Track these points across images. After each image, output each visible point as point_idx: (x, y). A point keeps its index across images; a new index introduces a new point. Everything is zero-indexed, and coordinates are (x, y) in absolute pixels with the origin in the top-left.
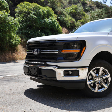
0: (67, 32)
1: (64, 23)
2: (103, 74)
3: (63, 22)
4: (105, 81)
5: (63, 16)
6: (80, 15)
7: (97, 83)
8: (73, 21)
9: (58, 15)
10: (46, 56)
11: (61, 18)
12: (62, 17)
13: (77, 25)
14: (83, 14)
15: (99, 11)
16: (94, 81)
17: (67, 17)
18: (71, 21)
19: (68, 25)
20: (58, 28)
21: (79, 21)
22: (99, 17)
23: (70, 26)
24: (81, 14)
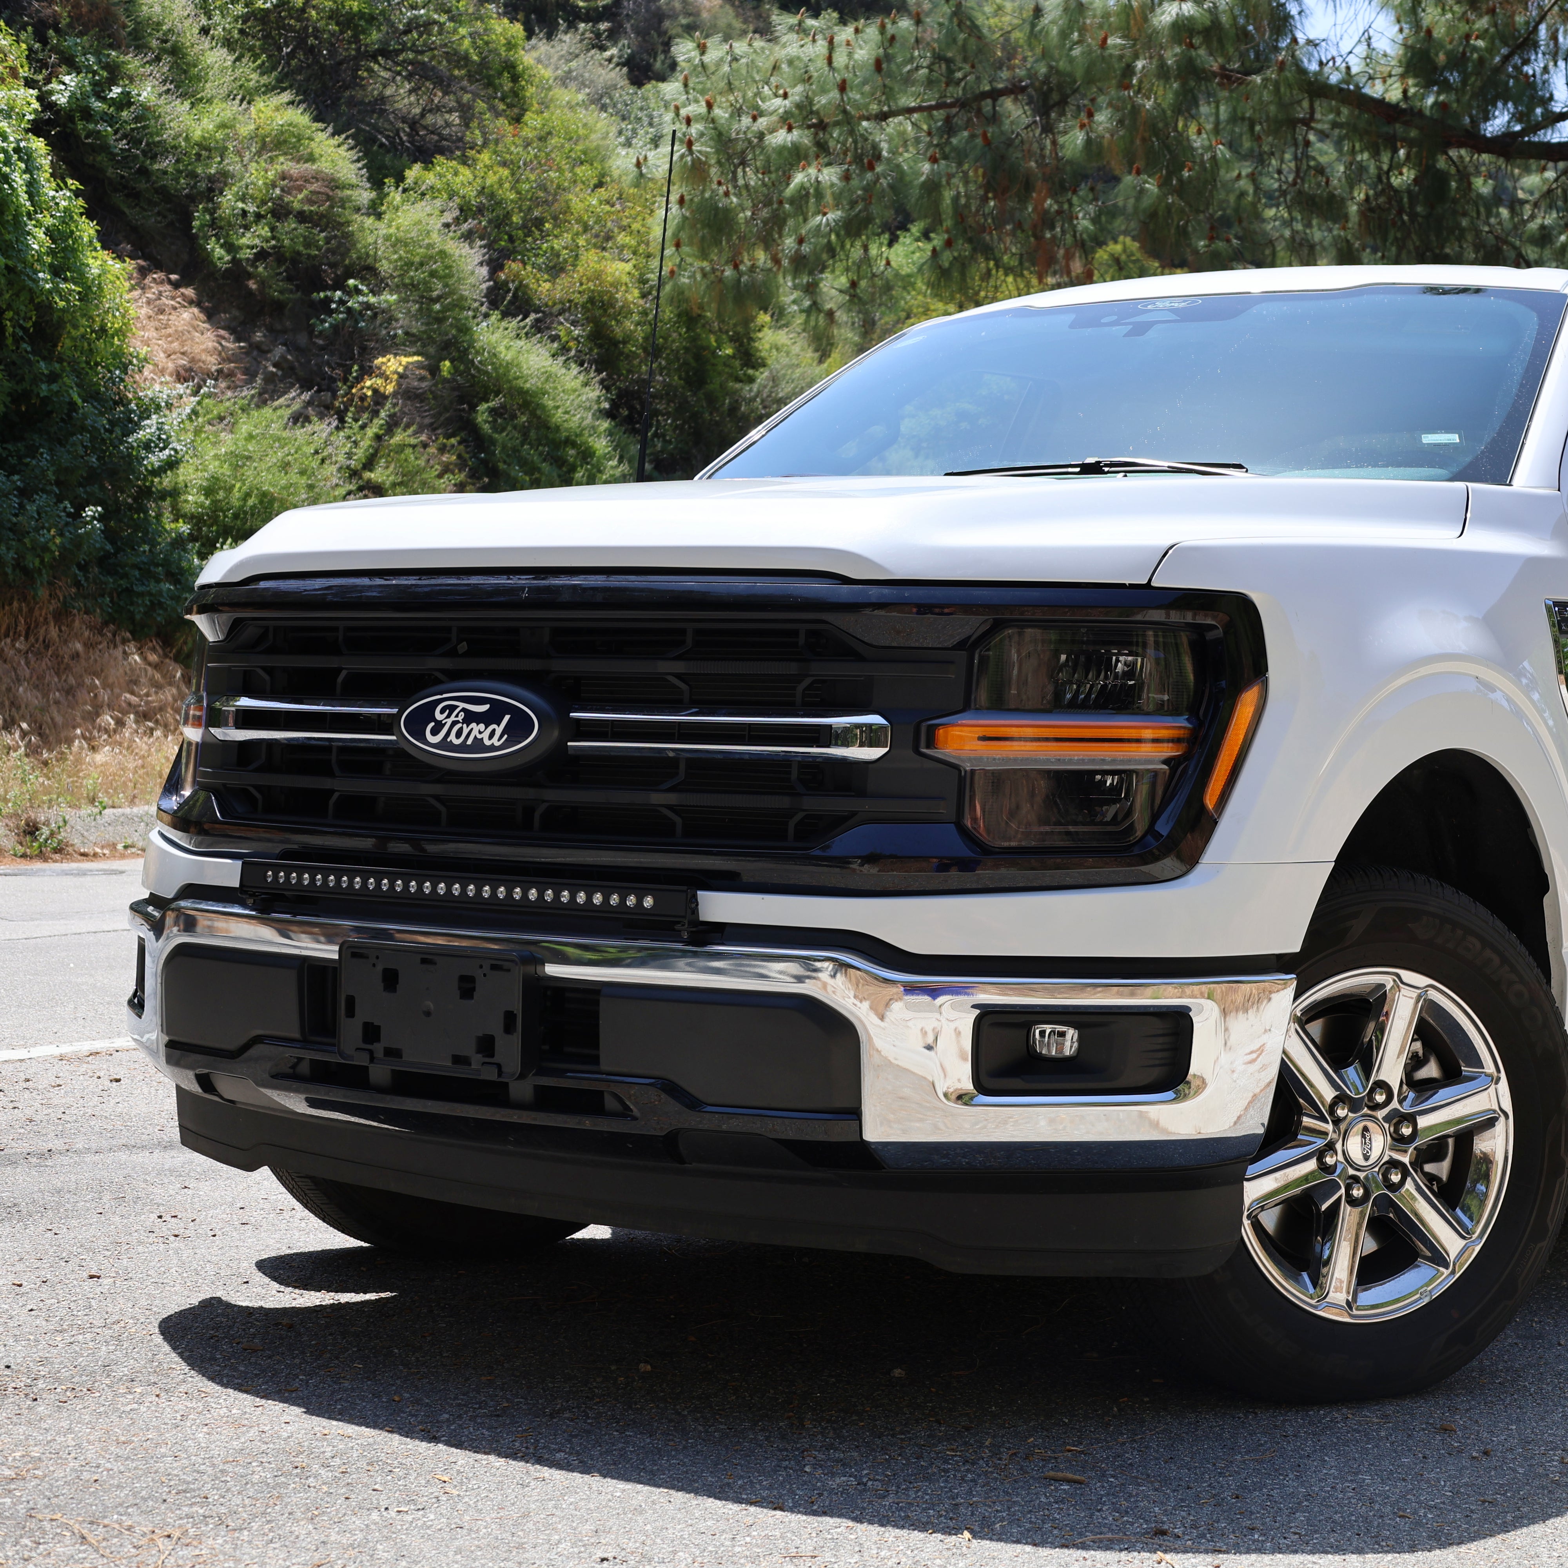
0: (212, 363)
1: (163, 191)
2: (1423, 1074)
3: (144, 172)
4: (1442, 1169)
5: (132, 62)
6: (444, 84)
7: (1353, 1202)
8: (323, 166)
9: (43, 40)
10: (657, 798)
11: (99, 90)
12: (114, 74)
13: (397, 243)
14: (484, 63)
15: (840, 59)
16: (1311, 1165)
17: (208, 89)
18: (285, 164)
19: (216, 225)
20: (57, 272)
21: (430, 178)
22: (822, 147)
23: (262, 255)
24: (459, 59)
